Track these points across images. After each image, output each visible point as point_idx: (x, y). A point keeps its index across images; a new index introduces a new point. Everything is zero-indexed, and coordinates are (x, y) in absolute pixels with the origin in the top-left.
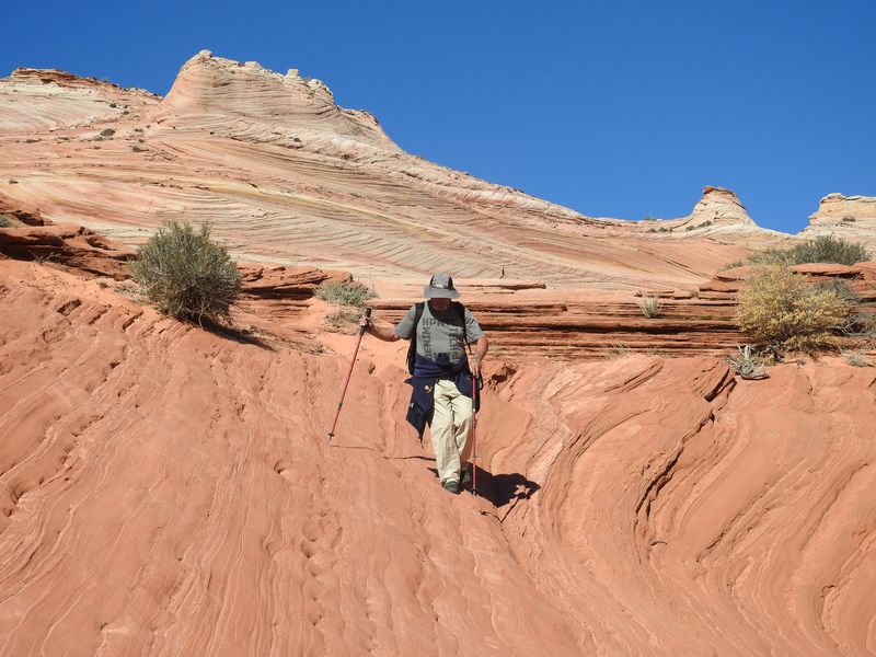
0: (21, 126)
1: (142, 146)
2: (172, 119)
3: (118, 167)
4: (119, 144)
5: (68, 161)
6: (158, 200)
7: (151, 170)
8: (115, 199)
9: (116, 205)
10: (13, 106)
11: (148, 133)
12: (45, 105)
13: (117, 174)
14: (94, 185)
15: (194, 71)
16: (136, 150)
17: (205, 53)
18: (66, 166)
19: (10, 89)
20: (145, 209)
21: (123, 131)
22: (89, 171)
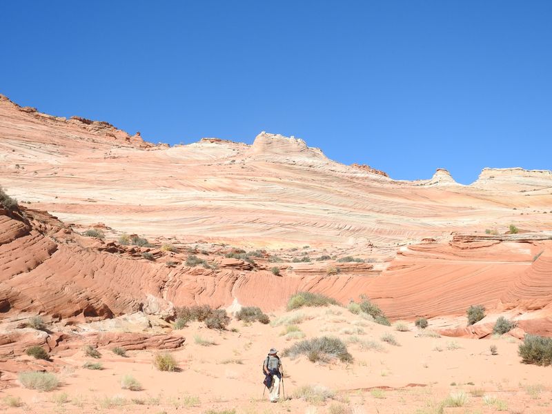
0: (205, 159)
2: (254, 156)
3: (237, 174)
5: (222, 173)
6: (251, 186)
7: (248, 175)
8: (237, 186)
10: (202, 151)
11: (246, 161)
13: (237, 177)
15: (260, 139)
22: (229, 176)
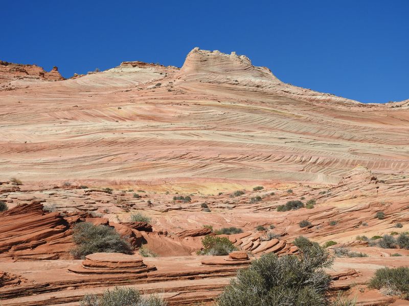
0: (124, 85)
1: (172, 89)
2: (184, 77)
3: (162, 99)
4: (163, 90)
5: (142, 98)
6: (179, 111)
7: (176, 98)
8: (161, 112)
9: (161, 115)
10: (121, 77)
11: (175, 83)
12: (134, 76)
13: (162, 101)
14: (152, 107)
15: (192, 56)
16: (169, 91)
17: (197, 49)
18: (141, 100)
19: (120, 71)
20: (173, 115)
21: (164, 84)
22: (150, 101)
